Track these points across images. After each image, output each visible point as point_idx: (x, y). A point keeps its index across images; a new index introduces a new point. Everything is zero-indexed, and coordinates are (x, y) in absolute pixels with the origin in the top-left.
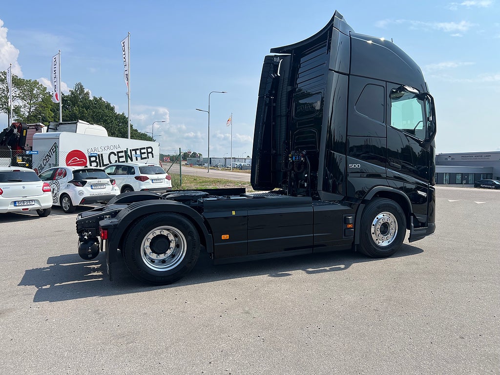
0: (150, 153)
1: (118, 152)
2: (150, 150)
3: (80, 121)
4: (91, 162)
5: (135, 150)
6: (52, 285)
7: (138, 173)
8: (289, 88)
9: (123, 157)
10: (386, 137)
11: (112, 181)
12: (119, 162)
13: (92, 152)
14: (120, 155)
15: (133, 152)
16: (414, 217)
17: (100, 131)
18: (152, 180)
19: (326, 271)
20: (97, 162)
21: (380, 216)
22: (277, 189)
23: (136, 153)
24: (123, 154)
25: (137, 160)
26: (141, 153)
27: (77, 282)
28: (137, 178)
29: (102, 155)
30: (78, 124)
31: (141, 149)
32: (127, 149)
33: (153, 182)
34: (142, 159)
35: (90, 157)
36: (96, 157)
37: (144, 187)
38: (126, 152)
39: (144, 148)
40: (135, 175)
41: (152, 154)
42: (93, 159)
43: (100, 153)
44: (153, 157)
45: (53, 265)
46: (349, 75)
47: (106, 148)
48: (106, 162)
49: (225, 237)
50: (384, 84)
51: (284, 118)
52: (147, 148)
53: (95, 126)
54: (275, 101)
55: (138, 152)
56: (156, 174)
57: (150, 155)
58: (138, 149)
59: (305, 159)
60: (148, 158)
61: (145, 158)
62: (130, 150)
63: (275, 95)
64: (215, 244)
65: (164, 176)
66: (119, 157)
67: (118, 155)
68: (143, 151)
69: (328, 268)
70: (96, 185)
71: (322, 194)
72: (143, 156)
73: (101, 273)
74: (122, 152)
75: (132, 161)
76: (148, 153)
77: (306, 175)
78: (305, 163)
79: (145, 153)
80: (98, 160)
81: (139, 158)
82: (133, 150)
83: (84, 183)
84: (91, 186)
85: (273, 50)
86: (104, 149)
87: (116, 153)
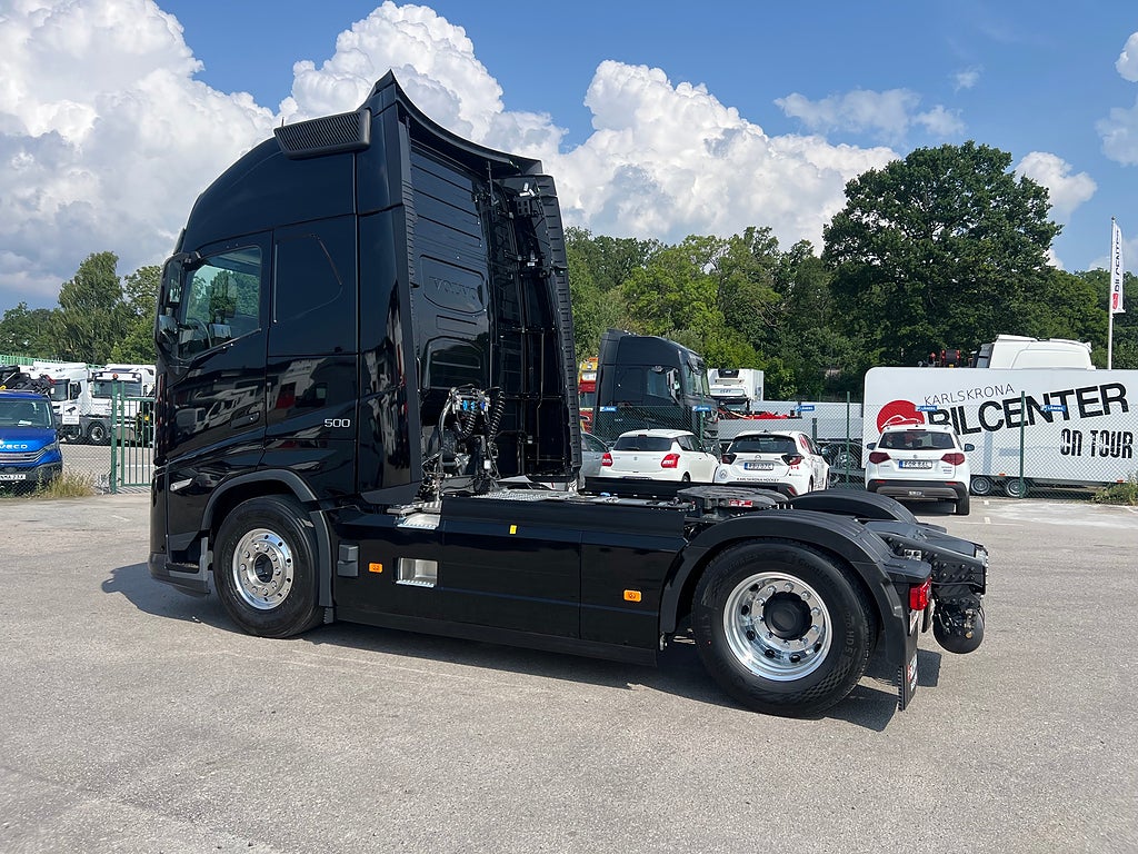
0: (1114, 399)
1: (1006, 402)
2: (1114, 393)
5: (1062, 395)
9: (1020, 411)
13: (937, 404)
14: (1012, 407)
17: (1071, 353)
18: (901, 462)
20: (949, 424)
23: (1064, 402)
24: (1021, 405)
25: (1066, 417)
26: (1082, 403)
29: (961, 408)
31: (1080, 392)
32: (1035, 393)
33: (901, 467)
34: (1083, 414)
35: (931, 414)
36: (945, 413)
38: (1029, 400)
39: (1095, 389)
41: (1124, 402)
42: (939, 417)
43: (956, 405)
44: (1125, 409)
47: (972, 394)
48: (973, 422)
52: (1104, 389)
53: (1055, 344)
55: (1072, 400)
57: (1115, 406)
58: (1071, 392)
60: (1108, 413)
61: (1099, 413)
62: (1046, 395)
66: (1008, 413)
67: (1006, 408)
68: (1086, 396)
70: (754, 463)
72: (1091, 408)
74: (1019, 400)
75: (1050, 420)
76: (1106, 401)
79: (1095, 400)
80: (951, 421)
81: (1075, 415)
82: (1053, 395)
86: (966, 396)
87: (1001, 404)
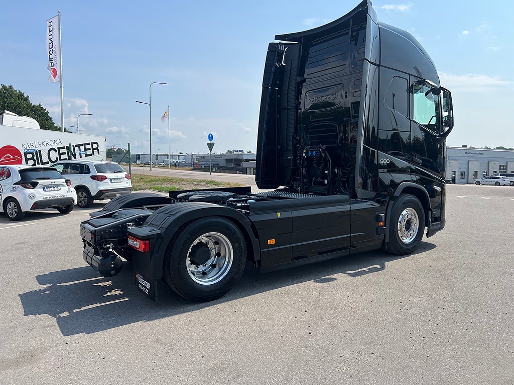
0: (95, 149)
1: (59, 149)
2: (95, 146)
3: (6, 111)
4: (27, 160)
5: (79, 146)
6: (70, 311)
7: (94, 172)
8: (299, 79)
9: (64, 153)
10: (410, 132)
11: (67, 181)
12: (61, 160)
13: (28, 148)
14: (62, 151)
15: (77, 148)
16: (432, 212)
17: (31, 123)
18: (111, 180)
19: (364, 273)
20: (34, 160)
21: (404, 212)
22: (281, 187)
23: (80, 149)
24: (65, 150)
25: (81, 157)
26: (86, 150)
27: (98, 305)
28: (93, 177)
29: (40, 151)
30: (4, 115)
31: (85, 145)
32: (70, 144)
33: (111, 182)
34: (87, 155)
35: (26, 154)
36: (32, 153)
37: (102, 188)
38: (68, 148)
39: (89, 144)
40: (91, 174)
41: (98, 150)
42: (29, 156)
43: (37, 149)
44: (99, 154)
45: (48, 285)
46: (379, 66)
47: (44, 144)
48: (45, 159)
49: (271, 242)
50: (407, 76)
51: (293, 110)
52: (93, 143)
53: (24, 118)
54: (280, 92)
55: (82, 148)
56: (115, 172)
57: (96, 151)
58: (82, 145)
59: (325, 155)
60: (94, 155)
61: (91, 155)
62: (73, 146)
63: (281, 86)
64: (262, 251)
65: (123, 175)
66: (60, 154)
67: (59, 151)
68: (87, 147)
69: (366, 269)
70: (49, 186)
71: (359, 191)
72: (89, 152)
73: (119, 292)
74: (64, 148)
75: (75, 158)
76: (93, 149)
77: (326, 172)
78: (325, 159)
79: (89, 149)
80: (35, 158)
81: (83, 155)
82: (76, 146)
83: (34, 185)
84: (44, 188)
85: (277, 37)
86: (42, 145)
87: (57, 149)
